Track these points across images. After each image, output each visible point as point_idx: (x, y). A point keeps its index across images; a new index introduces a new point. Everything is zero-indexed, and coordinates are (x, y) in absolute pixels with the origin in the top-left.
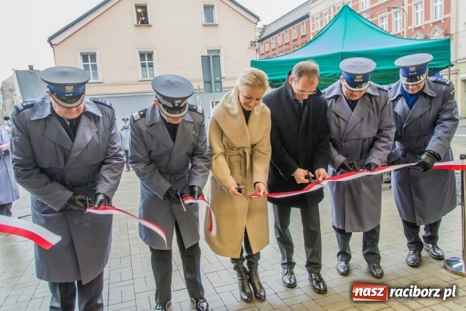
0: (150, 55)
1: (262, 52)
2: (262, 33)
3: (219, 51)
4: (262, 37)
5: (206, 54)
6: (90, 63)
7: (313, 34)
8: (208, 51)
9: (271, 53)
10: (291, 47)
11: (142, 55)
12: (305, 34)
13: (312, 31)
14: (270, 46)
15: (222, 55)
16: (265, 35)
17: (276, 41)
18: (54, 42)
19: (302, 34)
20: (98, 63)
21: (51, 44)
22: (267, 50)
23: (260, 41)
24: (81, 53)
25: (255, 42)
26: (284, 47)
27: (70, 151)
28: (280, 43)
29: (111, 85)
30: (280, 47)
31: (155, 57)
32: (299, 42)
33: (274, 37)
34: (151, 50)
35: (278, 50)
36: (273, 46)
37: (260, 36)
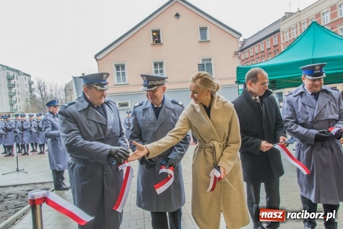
0: (161, 64)
1: (243, 59)
2: (243, 45)
3: (210, 59)
4: (243, 48)
5: (201, 63)
6: (121, 71)
7: (283, 44)
8: (203, 60)
9: (250, 59)
10: (266, 54)
11: (156, 65)
12: (277, 44)
13: (282, 42)
14: (249, 54)
15: (212, 62)
16: (245, 46)
17: (254, 50)
18: (98, 58)
19: (275, 44)
20: (126, 71)
21: (96, 59)
22: (247, 57)
23: (241, 51)
24: (115, 65)
25: (237, 52)
26: (260, 55)
28: (257, 51)
29: (134, 86)
30: (256, 54)
31: (164, 65)
32: (272, 51)
33: (252, 47)
34: (162, 61)
35: (255, 57)
36: (251, 55)
37: (241, 47)
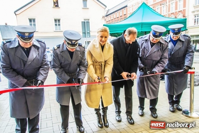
0: (59, 20)
1: (107, 21)
3: (89, 20)
4: (107, 14)
5: (83, 21)
6: (32, 23)
7: (129, 14)
8: (84, 19)
9: (111, 21)
10: (120, 19)
11: (55, 20)
12: (125, 14)
13: (128, 13)
14: (111, 18)
16: (109, 13)
17: (113, 16)
18: (16, 13)
20: (36, 23)
21: (15, 14)
22: (109, 20)
23: (107, 16)
24: (29, 19)
25: (104, 16)
26: (117, 19)
27: (26, 62)
28: (115, 17)
29: (42, 33)
30: (114, 19)
31: (61, 21)
32: (123, 17)
33: (112, 14)
34: (60, 18)
35: (114, 20)
36: (112, 19)
37: (106, 14)
